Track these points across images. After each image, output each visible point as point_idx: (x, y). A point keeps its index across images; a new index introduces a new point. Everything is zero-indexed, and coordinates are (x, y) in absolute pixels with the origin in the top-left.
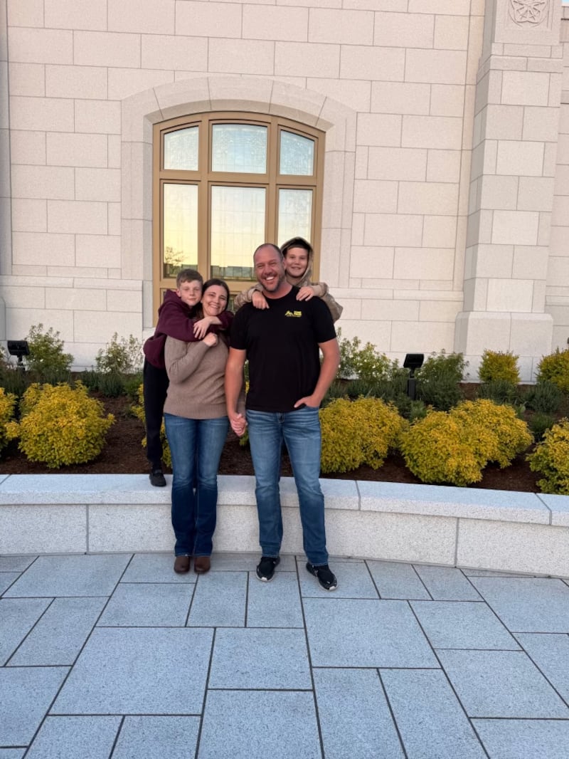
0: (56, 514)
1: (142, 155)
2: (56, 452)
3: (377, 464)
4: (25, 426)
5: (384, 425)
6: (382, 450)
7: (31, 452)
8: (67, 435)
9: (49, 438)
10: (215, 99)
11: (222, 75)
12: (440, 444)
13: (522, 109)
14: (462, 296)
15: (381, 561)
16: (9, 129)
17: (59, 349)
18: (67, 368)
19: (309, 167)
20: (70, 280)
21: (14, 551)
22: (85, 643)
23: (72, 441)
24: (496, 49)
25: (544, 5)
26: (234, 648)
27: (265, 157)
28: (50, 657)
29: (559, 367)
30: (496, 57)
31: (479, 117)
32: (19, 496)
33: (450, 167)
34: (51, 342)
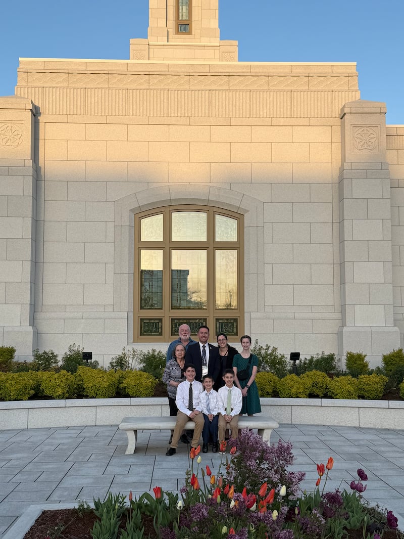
1: (128, 233)
10: (174, 198)
13: (366, 200)
14: (341, 316)
16: (44, 221)
19: (235, 236)
20: (81, 314)
24: (347, 166)
25: (375, 139)
27: (205, 230)
29: (392, 361)
30: (347, 171)
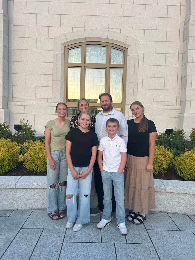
0: (41, 192)
1: (61, 57)
2: (38, 167)
3: (164, 172)
4: (26, 157)
5: (166, 157)
6: (166, 167)
7: (29, 167)
8: (42, 160)
9: (36, 162)
10: (87, 37)
11: (90, 29)
12: (192, 164)
14: (180, 108)
15: (174, 214)
16: (13, 49)
17: (30, 128)
18: (34, 135)
19: (121, 61)
20: (34, 103)
21: (23, 208)
22: (61, 250)
23: (44, 163)
24: (191, 17)
26: (125, 253)
27: (105, 57)
28: (47, 256)
30: (191, 20)
31: (185, 41)
32: (27, 185)
33: (174, 60)
34: (27, 126)
